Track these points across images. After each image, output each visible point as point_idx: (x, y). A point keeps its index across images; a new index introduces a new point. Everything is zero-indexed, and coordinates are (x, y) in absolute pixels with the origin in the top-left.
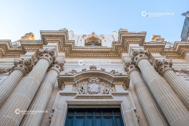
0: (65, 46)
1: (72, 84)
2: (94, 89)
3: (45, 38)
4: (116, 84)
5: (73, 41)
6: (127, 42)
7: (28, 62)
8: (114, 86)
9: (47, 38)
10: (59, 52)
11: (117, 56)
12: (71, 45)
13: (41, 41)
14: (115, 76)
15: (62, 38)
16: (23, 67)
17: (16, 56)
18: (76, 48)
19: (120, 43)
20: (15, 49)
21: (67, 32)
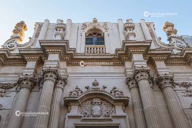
0: (66, 54)
1: (77, 105)
2: (97, 112)
3: (45, 48)
4: (116, 105)
5: (74, 49)
6: (131, 52)
7: (32, 78)
8: (115, 107)
9: (48, 48)
10: (60, 61)
11: (120, 63)
12: (73, 53)
13: (40, 49)
14: (116, 97)
15: (62, 48)
16: (29, 83)
17: (16, 65)
18: (77, 55)
19: (123, 50)
20: (14, 57)
21: (67, 41)
